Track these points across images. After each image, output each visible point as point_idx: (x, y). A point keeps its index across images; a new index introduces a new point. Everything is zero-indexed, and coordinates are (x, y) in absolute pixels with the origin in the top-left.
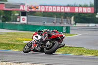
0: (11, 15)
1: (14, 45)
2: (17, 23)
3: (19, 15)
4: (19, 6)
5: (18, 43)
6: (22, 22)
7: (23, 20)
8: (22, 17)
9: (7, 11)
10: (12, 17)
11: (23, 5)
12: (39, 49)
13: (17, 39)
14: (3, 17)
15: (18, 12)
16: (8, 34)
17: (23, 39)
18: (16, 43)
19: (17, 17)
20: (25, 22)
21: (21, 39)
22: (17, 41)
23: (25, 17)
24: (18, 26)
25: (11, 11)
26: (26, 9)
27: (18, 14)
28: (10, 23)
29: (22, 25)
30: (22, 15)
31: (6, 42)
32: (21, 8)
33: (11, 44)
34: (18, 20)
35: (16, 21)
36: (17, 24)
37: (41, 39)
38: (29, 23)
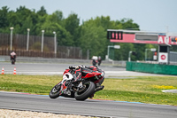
0: (144, 51)
1: (148, 95)
2: (153, 62)
3: (157, 51)
4: (156, 37)
5: (155, 93)
6: (160, 61)
7: (163, 58)
8: (161, 54)
9: (138, 44)
10: (146, 54)
11: (163, 36)
12: (69, 93)
13: (153, 86)
14: (133, 54)
15: (155, 46)
16: (140, 78)
17: (162, 87)
18: (151, 92)
19: (153, 53)
20: (166, 61)
21: (159, 87)
22: (152, 90)
23: (166, 54)
24: (155, 68)
25: (145, 45)
26: (167, 42)
27: (155, 50)
28: (143, 62)
29: (161, 65)
30: (161, 51)
31: (137, 91)
32: (160, 40)
33: (144, 94)
34: (155, 57)
35: (152, 60)
36: (154, 65)
37: (73, 79)
38: (171, 63)
